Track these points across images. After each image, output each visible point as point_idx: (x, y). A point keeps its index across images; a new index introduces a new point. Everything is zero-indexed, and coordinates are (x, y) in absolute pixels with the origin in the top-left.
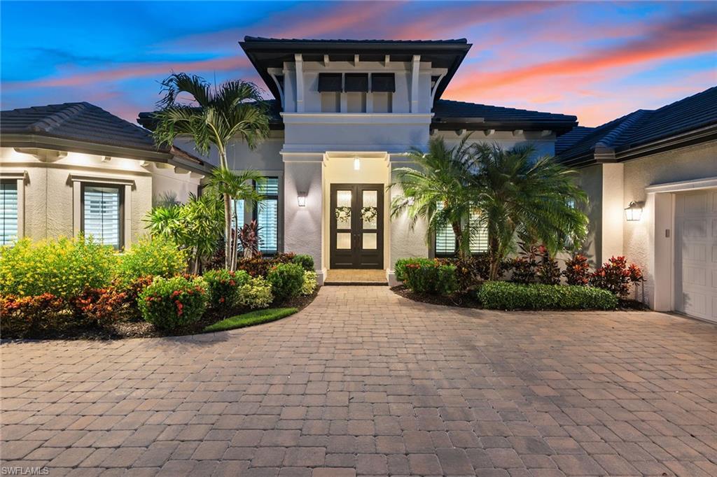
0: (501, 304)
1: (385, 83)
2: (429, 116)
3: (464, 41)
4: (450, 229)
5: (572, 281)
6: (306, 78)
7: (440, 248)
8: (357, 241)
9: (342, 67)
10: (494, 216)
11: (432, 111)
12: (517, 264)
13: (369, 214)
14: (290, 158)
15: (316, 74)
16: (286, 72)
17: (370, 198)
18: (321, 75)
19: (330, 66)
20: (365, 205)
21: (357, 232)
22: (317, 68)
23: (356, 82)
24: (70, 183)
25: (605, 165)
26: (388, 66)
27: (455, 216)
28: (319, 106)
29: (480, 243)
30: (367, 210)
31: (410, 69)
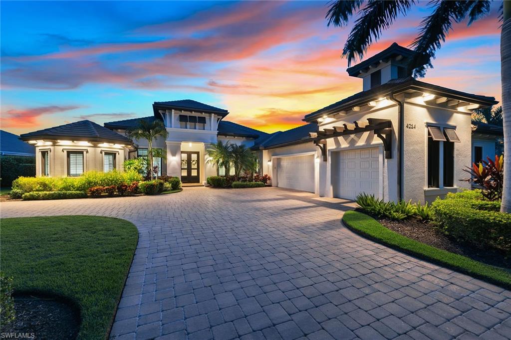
0: (237, 187)
1: (202, 120)
2: (216, 132)
3: (227, 111)
4: (224, 168)
5: (255, 181)
6: (175, 116)
7: (220, 174)
8: (189, 172)
9: (188, 114)
10: (236, 163)
11: (218, 130)
12: (243, 177)
13: (194, 163)
14: (168, 143)
15: (178, 115)
16: (167, 113)
17: (194, 157)
18: (180, 116)
19: (183, 113)
20: (193, 159)
21: (189, 170)
22: (179, 113)
23: (193, 119)
24: (101, 152)
25: (264, 151)
26: (204, 115)
27: (225, 164)
28: (179, 126)
29: (232, 172)
30: (194, 161)
31: (211, 117)
